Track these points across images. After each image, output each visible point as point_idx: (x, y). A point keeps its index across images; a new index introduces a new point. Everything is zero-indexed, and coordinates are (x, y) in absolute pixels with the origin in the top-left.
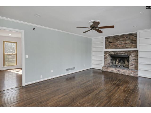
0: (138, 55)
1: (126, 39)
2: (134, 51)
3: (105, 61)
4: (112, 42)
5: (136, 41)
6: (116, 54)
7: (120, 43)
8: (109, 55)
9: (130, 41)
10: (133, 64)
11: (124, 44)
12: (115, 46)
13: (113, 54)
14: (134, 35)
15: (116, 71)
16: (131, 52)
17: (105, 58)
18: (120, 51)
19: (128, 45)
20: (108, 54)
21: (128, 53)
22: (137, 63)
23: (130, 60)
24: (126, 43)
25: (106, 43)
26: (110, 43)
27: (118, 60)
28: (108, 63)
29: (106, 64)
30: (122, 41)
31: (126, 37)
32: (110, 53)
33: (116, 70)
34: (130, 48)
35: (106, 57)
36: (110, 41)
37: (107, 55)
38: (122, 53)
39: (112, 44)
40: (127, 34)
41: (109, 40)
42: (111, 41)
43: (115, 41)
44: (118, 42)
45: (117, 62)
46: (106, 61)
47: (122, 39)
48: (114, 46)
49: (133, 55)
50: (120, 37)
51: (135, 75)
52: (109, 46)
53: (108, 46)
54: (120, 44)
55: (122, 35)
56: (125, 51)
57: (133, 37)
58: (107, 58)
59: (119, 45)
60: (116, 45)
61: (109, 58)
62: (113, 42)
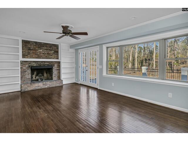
0: (60, 66)
1: (49, 49)
2: (57, 62)
3: (22, 76)
4: (32, 50)
5: (58, 52)
6: (39, 65)
7: (43, 52)
8: (29, 67)
9: (53, 52)
10: (56, 75)
11: (48, 54)
12: (38, 55)
13: (34, 65)
14: (56, 46)
15: (44, 86)
16: (54, 63)
17: (23, 72)
18: (44, 61)
19: (51, 55)
20: (27, 66)
21: (52, 64)
22: (59, 73)
23: (54, 71)
24: (50, 53)
25: (23, 49)
26: (29, 50)
27: (35, 73)
28: (28, 78)
29: (25, 81)
30: (45, 51)
31: (50, 47)
32: (29, 64)
33: (43, 84)
34: (53, 59)
35: (24, 69)
36: (29, 48)
37: (24, 67)
38: (45, 63)
39: (33, 52)
40: (51, 44)
41: (29, 46)
42: (32, 47)
43: (37, 49)
44: (41, 50)
45: (34, 76)
46: (24, 76)
47: (46, 48)
48: (36, 55)
49: (56, 66)
50: (43, 45)
51: (61, 85)
52: (29, 54)
53: (26, 54)
54: (44, 54)
55: (45, 43)
56: (49, 62)
57: (55, 48)
58: (25, 71)
59: (42, 55)
60: (38, 53)
61: (29, 71)
62: (34, 50)
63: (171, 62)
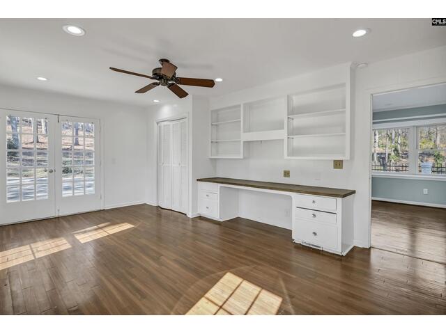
63: (382, 154)
